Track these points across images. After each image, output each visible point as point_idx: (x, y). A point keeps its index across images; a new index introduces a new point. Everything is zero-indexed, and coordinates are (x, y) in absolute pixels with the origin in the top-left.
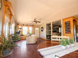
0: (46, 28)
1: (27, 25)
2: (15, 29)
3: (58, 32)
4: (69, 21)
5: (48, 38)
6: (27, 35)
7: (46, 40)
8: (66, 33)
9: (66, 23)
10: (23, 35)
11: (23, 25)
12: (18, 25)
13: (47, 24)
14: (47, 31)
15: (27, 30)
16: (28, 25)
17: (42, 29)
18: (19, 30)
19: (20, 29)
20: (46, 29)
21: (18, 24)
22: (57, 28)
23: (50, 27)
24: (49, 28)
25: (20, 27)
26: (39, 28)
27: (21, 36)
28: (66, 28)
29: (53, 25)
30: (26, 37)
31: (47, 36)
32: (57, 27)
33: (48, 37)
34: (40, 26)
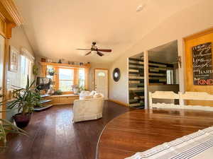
0: (128, 70)
1: (71, 63)
2: (34, 73)
3: (165, 83)
4: (209, 44)
5: (133, 100)
6: (73, 93)
8: (196, 83)
9: (195, 51)
10: (60, 93)
11: (60, 62)
12: (43, 64)
13: (130, 59)
14: (130, 80)
15: (73, 79)
16: (73, 63)
17: (116, 75)
18: (49, 76)
19: (52, 74)
20: (130, 73)
21: (44, 60)
22: (160, 72)
23: (140, 67)
24: (137, 71)
25: (50, 68)
26: (106, 71)
27: (54, 94)
28: (196, 68)
29: (149, 62)
30: (67, 97)
31: (132, 94)
32: (162, 68)
33: (136, 98)
34: (111, 64)
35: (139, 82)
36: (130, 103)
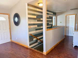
7: (29, 47)
13: (28, 5)
24: (35, 17)
33: (35, 39)
34: (11, 9)
35: (36, 26)
36: (30, 45)
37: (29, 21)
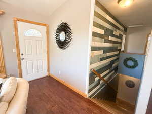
20: (94, 34)
24: (103, 32)
37: (93, 40)
